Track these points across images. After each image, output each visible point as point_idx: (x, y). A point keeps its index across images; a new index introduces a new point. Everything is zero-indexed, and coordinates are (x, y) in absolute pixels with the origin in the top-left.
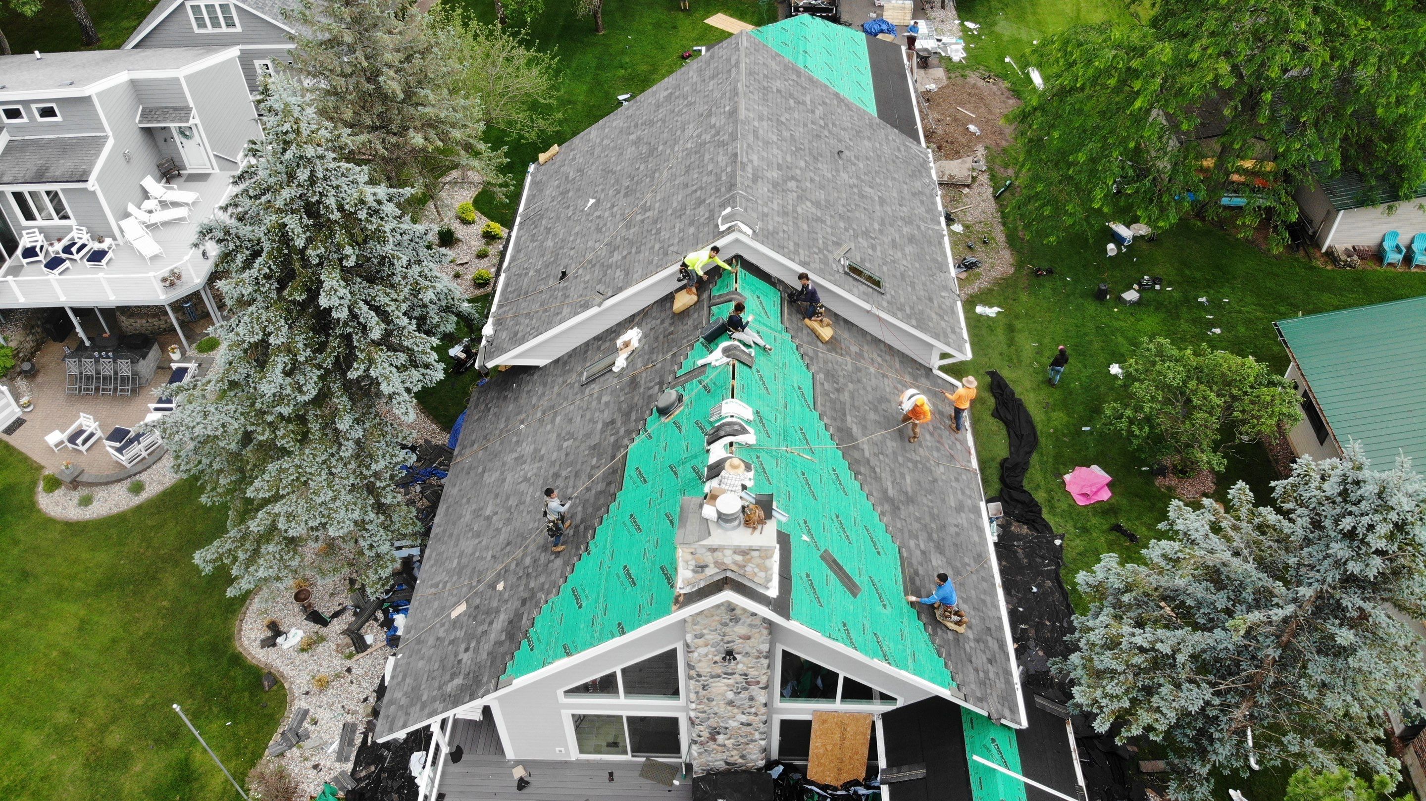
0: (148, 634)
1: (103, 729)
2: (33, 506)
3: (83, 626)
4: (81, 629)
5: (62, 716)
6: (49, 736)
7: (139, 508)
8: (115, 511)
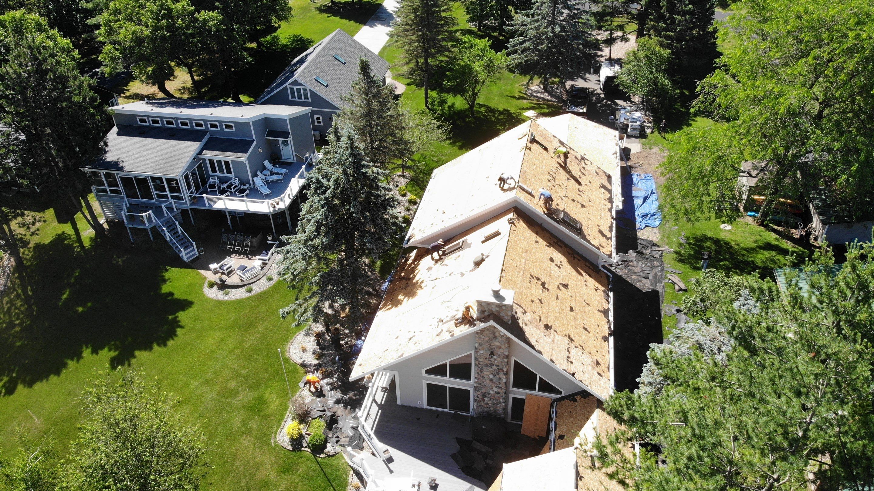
0: (250, 347)
1: (227, 381)
2: (202, 292)
3: (221, 341)
4: (220, 342)
5: (209, 375)
6: (203, 382)
7: (249, 298)
8: (239, 297)
